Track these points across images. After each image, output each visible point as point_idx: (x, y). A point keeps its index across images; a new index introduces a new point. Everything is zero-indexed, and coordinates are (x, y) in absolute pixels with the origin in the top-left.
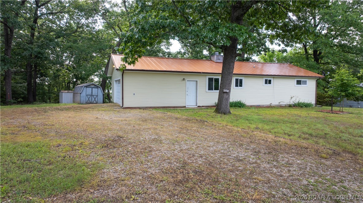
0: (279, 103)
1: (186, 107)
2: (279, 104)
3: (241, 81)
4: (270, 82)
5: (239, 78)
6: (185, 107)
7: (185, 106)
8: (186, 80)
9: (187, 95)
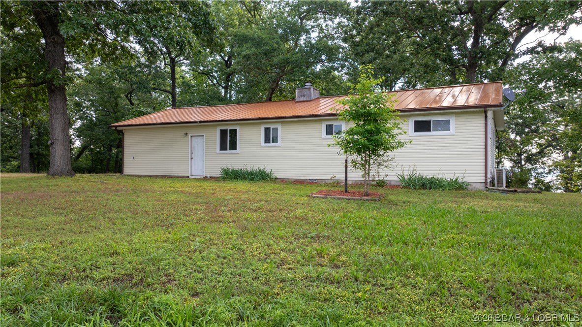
1: (190, 177)
6: (188, 177)
7: (188, 175)
8: (189, 135)
9: (192, 159)
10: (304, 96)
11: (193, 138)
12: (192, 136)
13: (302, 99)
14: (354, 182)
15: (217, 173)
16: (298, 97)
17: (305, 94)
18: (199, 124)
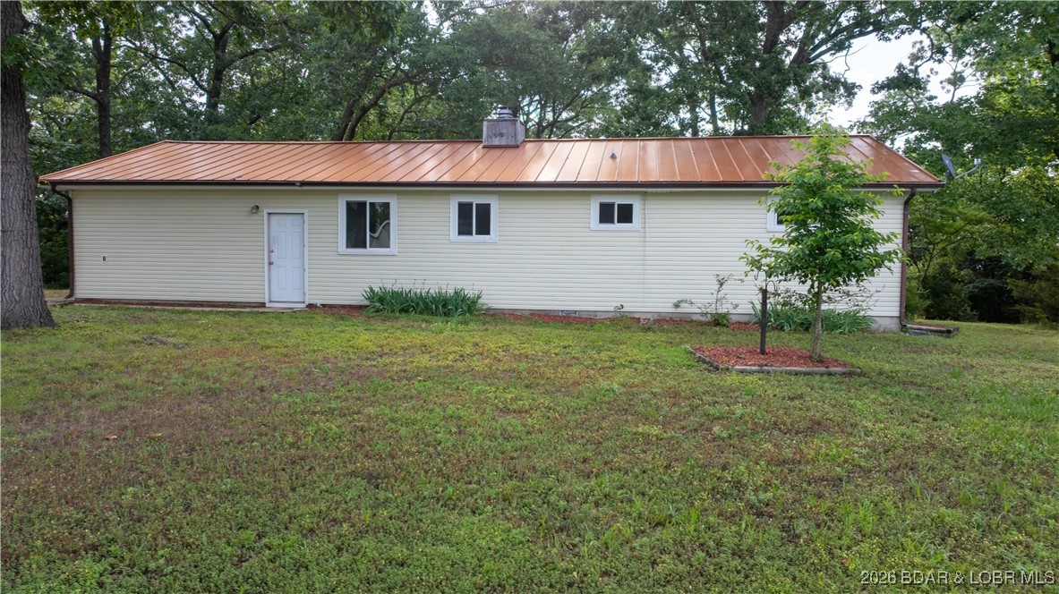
0: (677, 306)
1: (267, 305)
2: (673, 310)
3: (484, 212)
4: (626, 215)
5: (476, 200)
6: (263, 305)
7: (261, 301)
8: (266, 212)
9: (270, 264)
10: (501, 135)
11: (274, 218)
12: (269, 214)
13: (496, 142)
14: (656, 317)
15: (356, 296)
16: (489, 137)
17: (504, 131)
18: (298, 188)
